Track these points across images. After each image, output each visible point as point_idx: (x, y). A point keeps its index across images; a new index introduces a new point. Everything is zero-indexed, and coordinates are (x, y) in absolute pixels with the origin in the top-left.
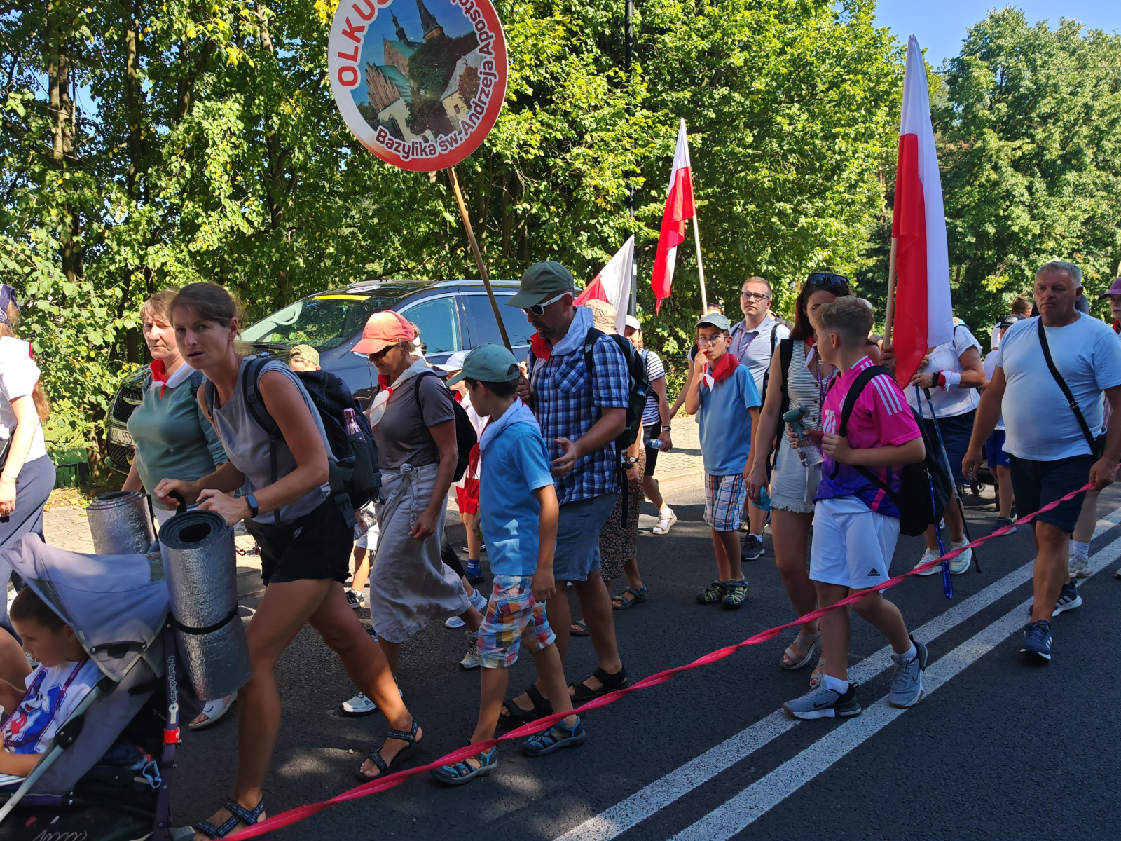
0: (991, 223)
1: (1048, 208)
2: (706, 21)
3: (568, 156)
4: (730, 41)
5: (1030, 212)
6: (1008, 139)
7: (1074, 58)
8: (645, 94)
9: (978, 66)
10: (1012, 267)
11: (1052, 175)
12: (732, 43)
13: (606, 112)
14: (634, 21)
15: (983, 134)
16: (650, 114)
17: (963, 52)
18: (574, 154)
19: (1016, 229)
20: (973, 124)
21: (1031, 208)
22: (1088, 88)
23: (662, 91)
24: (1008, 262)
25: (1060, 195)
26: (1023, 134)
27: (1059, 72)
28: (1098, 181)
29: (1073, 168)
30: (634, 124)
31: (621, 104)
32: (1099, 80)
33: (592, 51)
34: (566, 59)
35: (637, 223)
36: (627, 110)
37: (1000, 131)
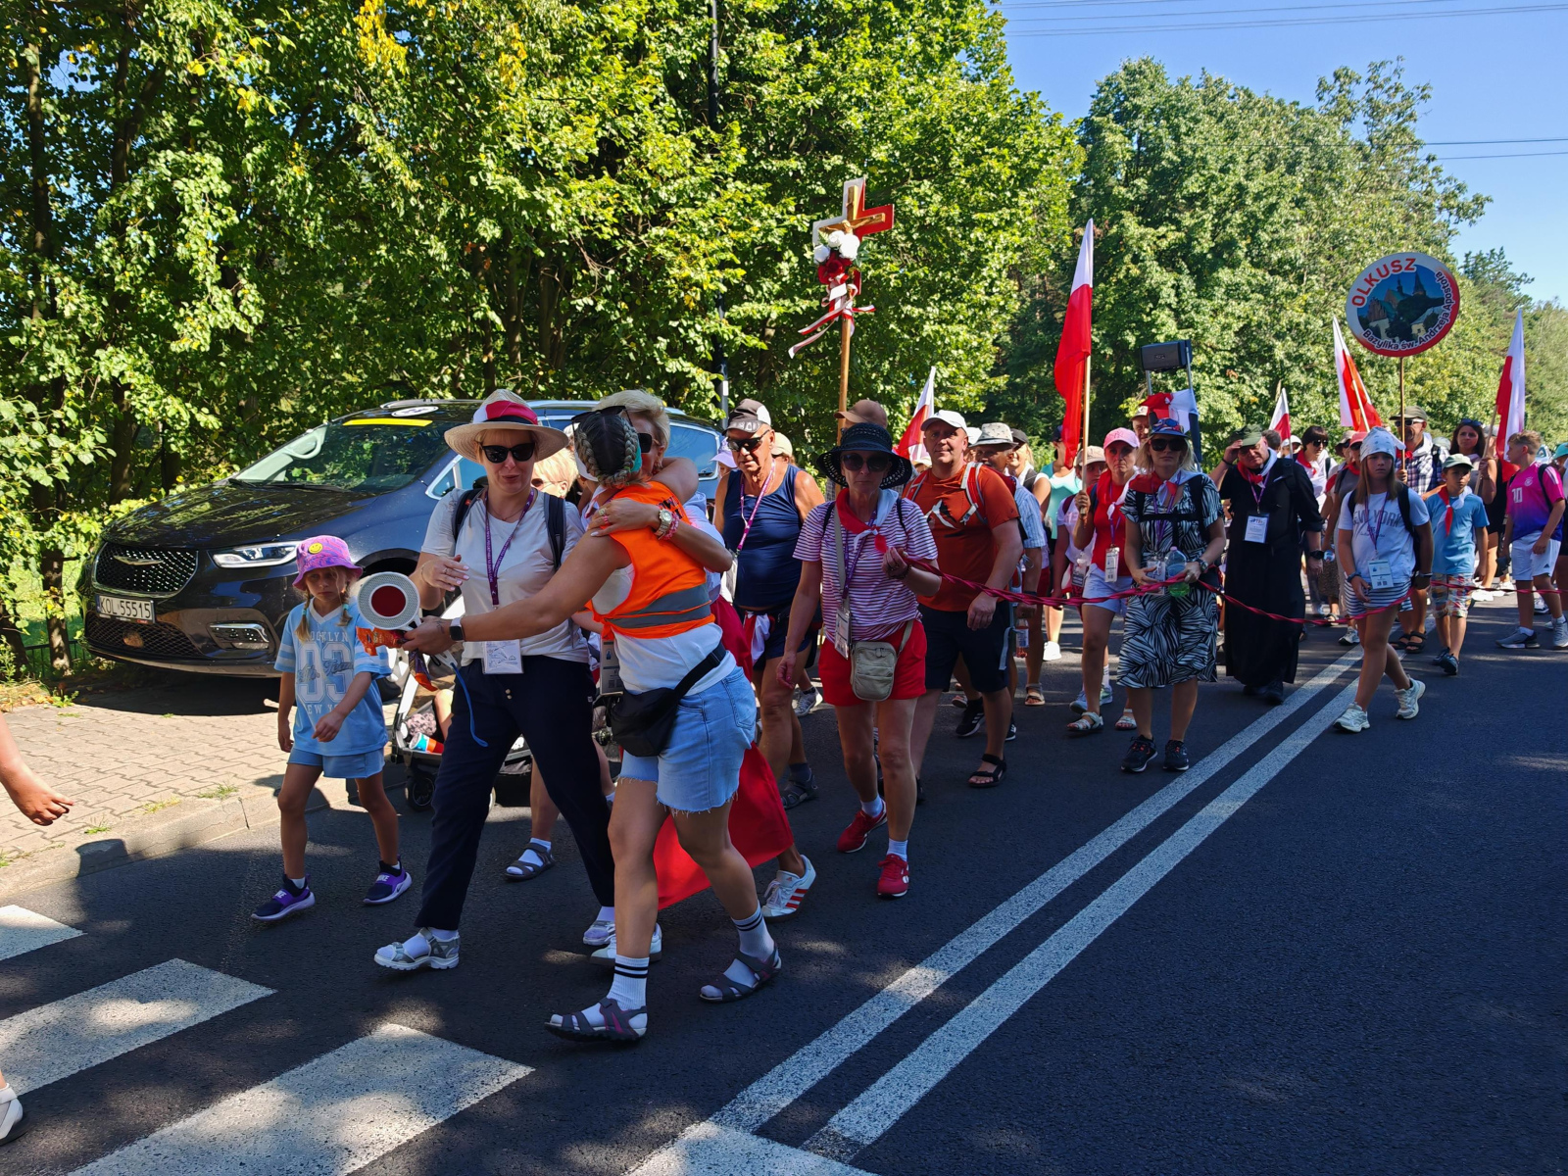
0: (1130, 329)
3: (644, 238)
4: (845, 96)
6: (1147, 225)
8: (742, 161)
11: (1202, 273)
12: (848, 100)
13: (689, 183)
14: (719, 64)
15: (1122, 216)
16: (747, 187)
17: (1093, 111)
18: (652, 236)
19: (1160, 339)
20: (1107, 204)
21: (1177, 313)
22: (1240, 164)
23: (759, 158)
26: (1166, 219)
27: (1205, 138)
29: (1226, 263)
30: (729, 200)
32: (1251, 154)
35: (732, 328)
36: (716, 181)
37: (1138, 214)
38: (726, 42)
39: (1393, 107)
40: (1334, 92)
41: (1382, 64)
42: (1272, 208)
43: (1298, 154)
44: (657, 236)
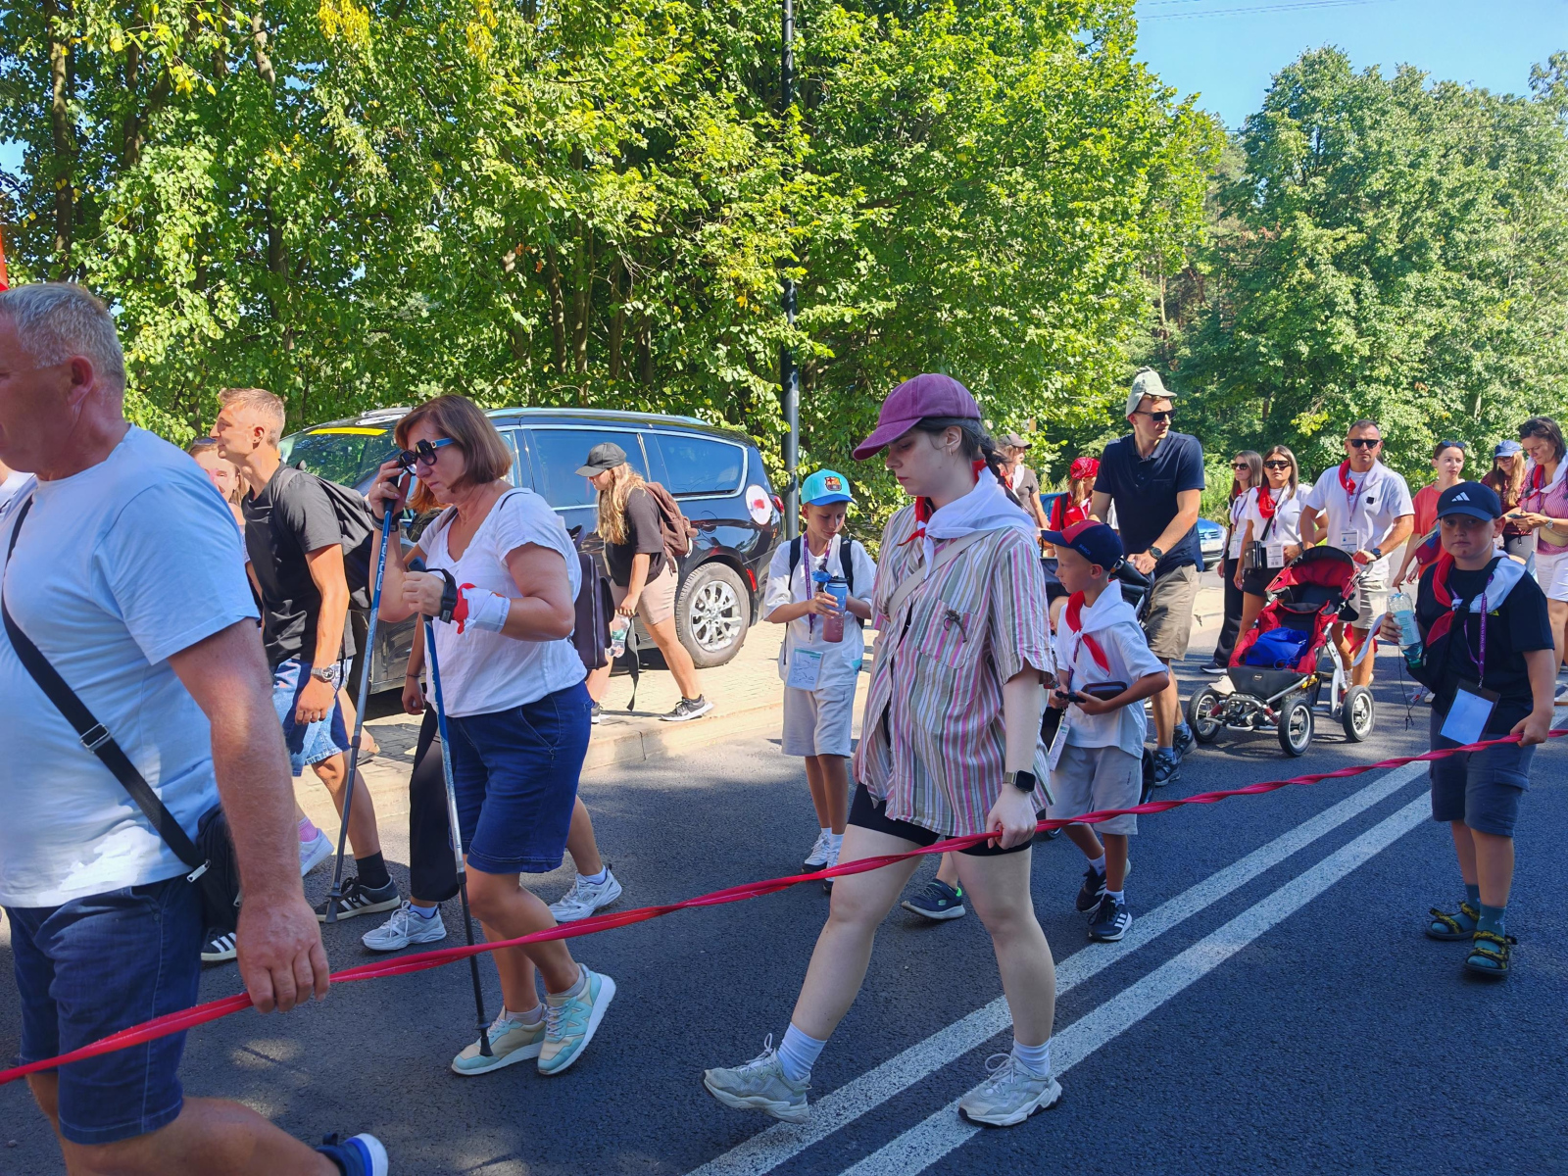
0: (1303, 338)
1: (1381, 321)
2: (894, 50)
3: (698, 236)
5: (1357, 326)
6: (1326, 226)
7: (1414, 117)
8: (807, 150)
9: (1286, 125)
10: (1333, 401)
11: (1386, 277)
12: (930, 80)
13: (753, 175)
14: (795, 47)
15: (1295, 218)
16: (814, 178)
17: (1266, 107)
18: (706, 234)
19: (1337, 348)
20: (1280, 206)
21: (1358, 321)
22: (1434, 159)
23: (834, 146)
24: (1328, 393)
25: (1397, 302)
26: (1347, 219)
27: (1395, 134)
28: (1448, 285)
29: (1415, 266)
31: (775, 164)
32: (1448, 148)
33: (735, 89)
34: (695, 98)
35: (798, 333)
36: (783, 173)
37: (1316, 215)
38: (801, 23)
40: (1550, 80)
43: (1503, 146)
44: (710, 234)
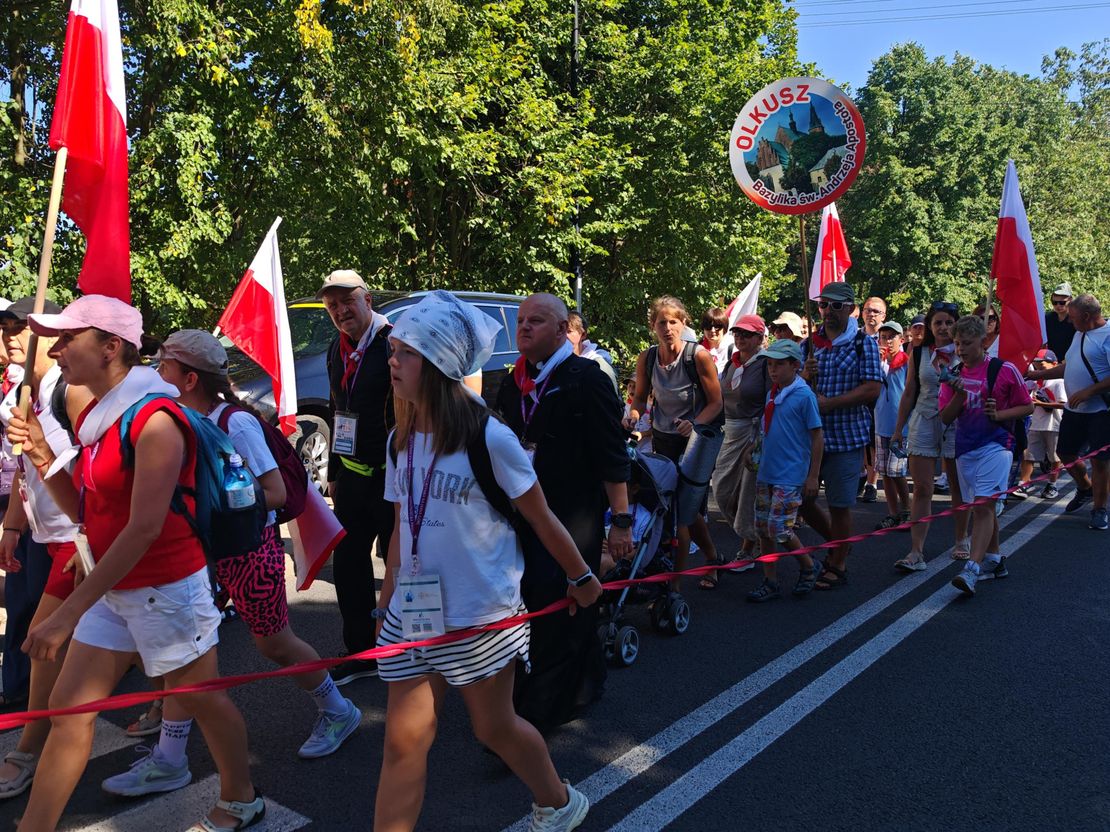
0: (895, 243)
1: (946, 230)
2: (648, 51)
3: (519, 175)
4: (670, 70)
5: (930, 234)
6: (909, 166)
7: (968, 92)
8: (592, 118)
9: (883, 96)
10: (914, 284)
11: (950, 201)
12: (672, 72)
13: (554, 134)
14: (580, 48)
15: (889, 160)
16: (596, 137)
18: (526, 173)
19: (917, 249)
21: (930, 231)
22: (981, 120)
23: (608, 115)
24: (910, 280)
25: (956, 219)
26: (923, 161)
27: (955, 101)
29: (968, 193)
30: (583, 146)
31: (568, 127)
32: (990, 113)
33: (539, 75)
34: (518, 82)
35: (584, 239)
36: (574, 133)
37: (903, 158)
38: (584, 32)
39: (1101, 76)
40: (1056, 66)
41: (1092, 44)
42: (1004, 153)
43: (1026, 112)
44: (529, 173)
